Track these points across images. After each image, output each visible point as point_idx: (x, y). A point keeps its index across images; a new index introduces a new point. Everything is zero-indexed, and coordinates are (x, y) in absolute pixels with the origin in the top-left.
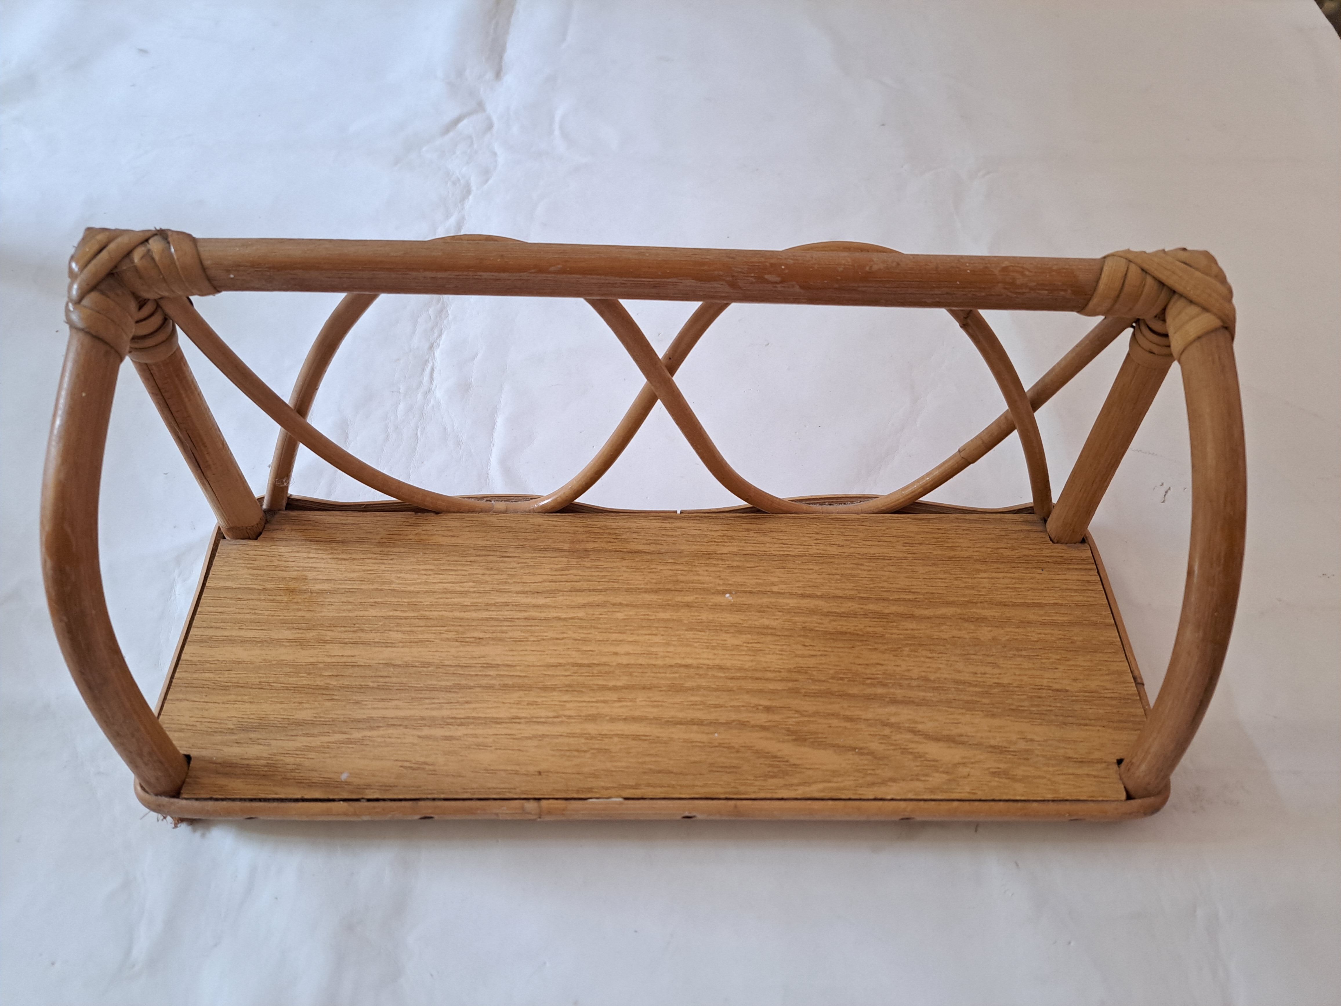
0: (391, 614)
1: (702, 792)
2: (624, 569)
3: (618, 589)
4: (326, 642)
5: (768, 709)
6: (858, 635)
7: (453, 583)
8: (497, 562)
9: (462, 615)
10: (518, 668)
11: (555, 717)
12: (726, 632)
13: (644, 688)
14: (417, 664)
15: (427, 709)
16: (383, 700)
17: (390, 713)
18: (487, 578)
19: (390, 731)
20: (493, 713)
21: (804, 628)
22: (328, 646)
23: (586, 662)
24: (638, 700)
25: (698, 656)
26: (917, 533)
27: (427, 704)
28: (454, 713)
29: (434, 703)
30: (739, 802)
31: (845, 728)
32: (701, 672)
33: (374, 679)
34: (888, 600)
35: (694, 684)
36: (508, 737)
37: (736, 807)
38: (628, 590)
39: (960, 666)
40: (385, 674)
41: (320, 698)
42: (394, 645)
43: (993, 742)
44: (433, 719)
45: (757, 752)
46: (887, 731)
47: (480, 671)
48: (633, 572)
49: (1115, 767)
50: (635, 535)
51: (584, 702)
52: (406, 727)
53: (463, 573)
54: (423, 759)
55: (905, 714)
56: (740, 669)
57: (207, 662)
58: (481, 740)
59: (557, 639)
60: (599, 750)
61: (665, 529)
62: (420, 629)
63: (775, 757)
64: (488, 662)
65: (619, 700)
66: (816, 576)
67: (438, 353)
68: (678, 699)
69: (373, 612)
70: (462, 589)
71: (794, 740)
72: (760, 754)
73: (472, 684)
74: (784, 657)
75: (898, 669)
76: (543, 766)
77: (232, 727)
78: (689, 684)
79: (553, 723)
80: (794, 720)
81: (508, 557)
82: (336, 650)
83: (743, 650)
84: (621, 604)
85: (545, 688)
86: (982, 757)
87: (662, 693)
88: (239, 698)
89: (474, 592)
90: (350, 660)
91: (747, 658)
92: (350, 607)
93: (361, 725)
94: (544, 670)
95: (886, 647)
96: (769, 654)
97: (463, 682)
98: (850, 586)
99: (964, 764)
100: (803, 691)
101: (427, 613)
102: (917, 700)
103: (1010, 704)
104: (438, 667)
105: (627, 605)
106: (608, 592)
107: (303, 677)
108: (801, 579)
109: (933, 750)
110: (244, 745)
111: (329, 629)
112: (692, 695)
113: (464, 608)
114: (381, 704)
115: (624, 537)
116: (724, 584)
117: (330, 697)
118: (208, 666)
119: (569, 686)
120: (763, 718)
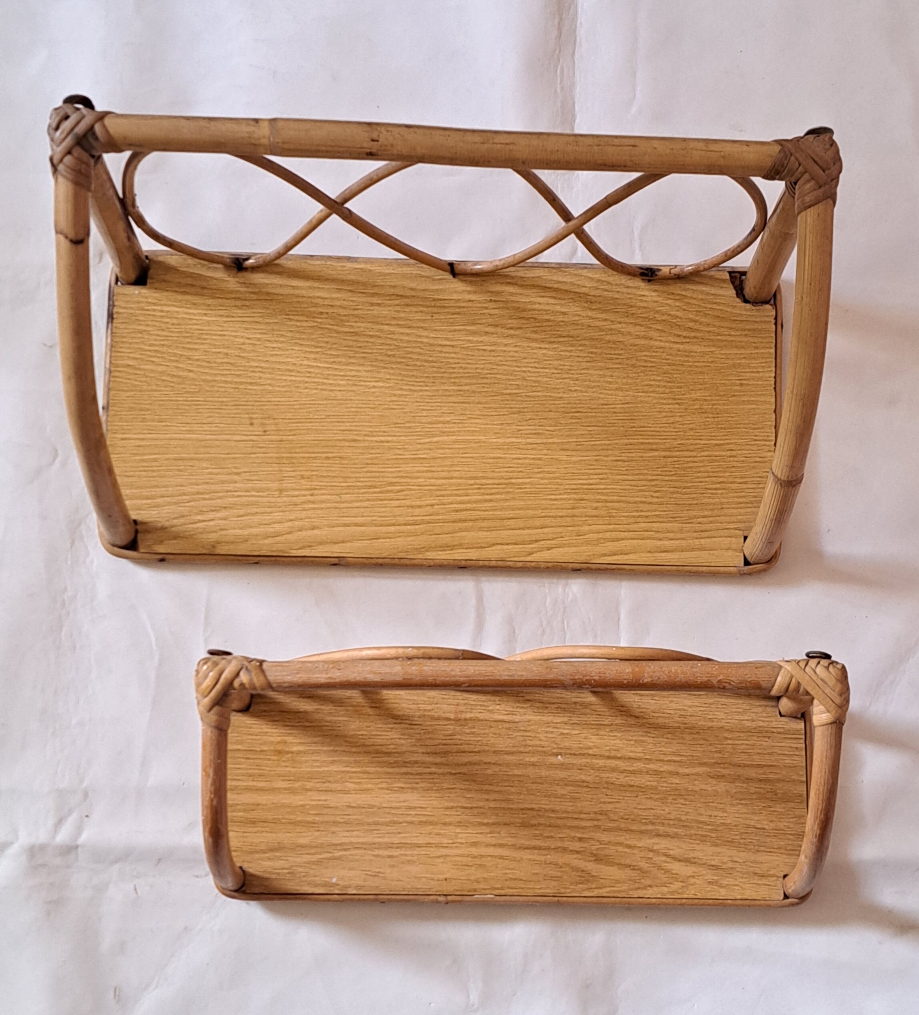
2: (491, 735)
3: (488, 751)
4: (308, 790)
5: (580, 839)
6: (640, 787)
8: (407, 728)
9: (389, 769)
10: (427, 809)
11: (452, 843)
12: (557, 785)
13: (505, 824)
14: (365, 806)
15: (375, 837)
16: (348, 831)
17: (354, 840)
18: (403, 741)
19: (356, 851)
20: (415, 840)
21: (607, 783)
22: (309, 793)
23: (469, 805)
24: (502, 833)
25: (539, 802)
26: (690, 707)
27: (376, 834)
28: (392, 840)
29: (379, 833)
30: (560, 899)
31: (626, 852)
32: (541, 813)
33: (341, 817)
34: (663, 761)
35: (536, 822)
36: (426, 856)
37: (558, 901)
38: (494, 752)
39: (702, 811)
40: (347, 813)
41: (311, 829)
42: (349, 792)
43: (713, 863)
44: (380, 844)
45: (572, 868)
46: (651, 855)
47: (404, 811)
48: (497, 737)
49: (781, 879)
50: (498, 707)
51: (469, 833)
52: (365, 849)
53: (387, 737)
54: (378, 870)
55: (662, 844)
56: (565, 812)
58: (409, 858)
59: (450, 789)
60: (480, 865)
61: (518, 701)
62: (364, 780)
63: (583, 871)
64: (409, 805)
65: (490, 833)
66: (618, 741)
68: (527, 832)
69: (333, 767)
70: (387, 750)
71: (595, 860)
72: (575, 869)
73: (401, 820)
74: (593, 803)
75: (663, 812)
76: (447, 875)
77: (263, 848)
78: (534, 822)
79: (451, 847)
80: (596, 847)
81: (414, 724)
82: (315, 796)
83: (568, 798)
84: (490, 763)
85: (445, 824)
86: (705, 872)
87: (516, 828)
88: (263, 829)
89: (395, 752)
90: (325, 803)
91: (570, 804)
92: (318, 764)
93: (339, 848)
94: (443, 811)
95: (657, 796)
96: (583, 801)
97: (396, 819)
98: (640, 749)
99: (693, 877)
100: (603, 827)
101: (367, 768)
102: (672, 835)
103: (728, 838)
104: (379, 808)
105: (494, 764)
106: (481, 753)
107: (298, 815)
108: (608, 744)
109: (676, 867)
111: (308, 780)
112: (535, 830)
114: (347, 834)
115: (491, 708)
116: (557, 748)
117: (316, 829)
118: (239, 807)
119: (460, 822)
120: (577, 846)
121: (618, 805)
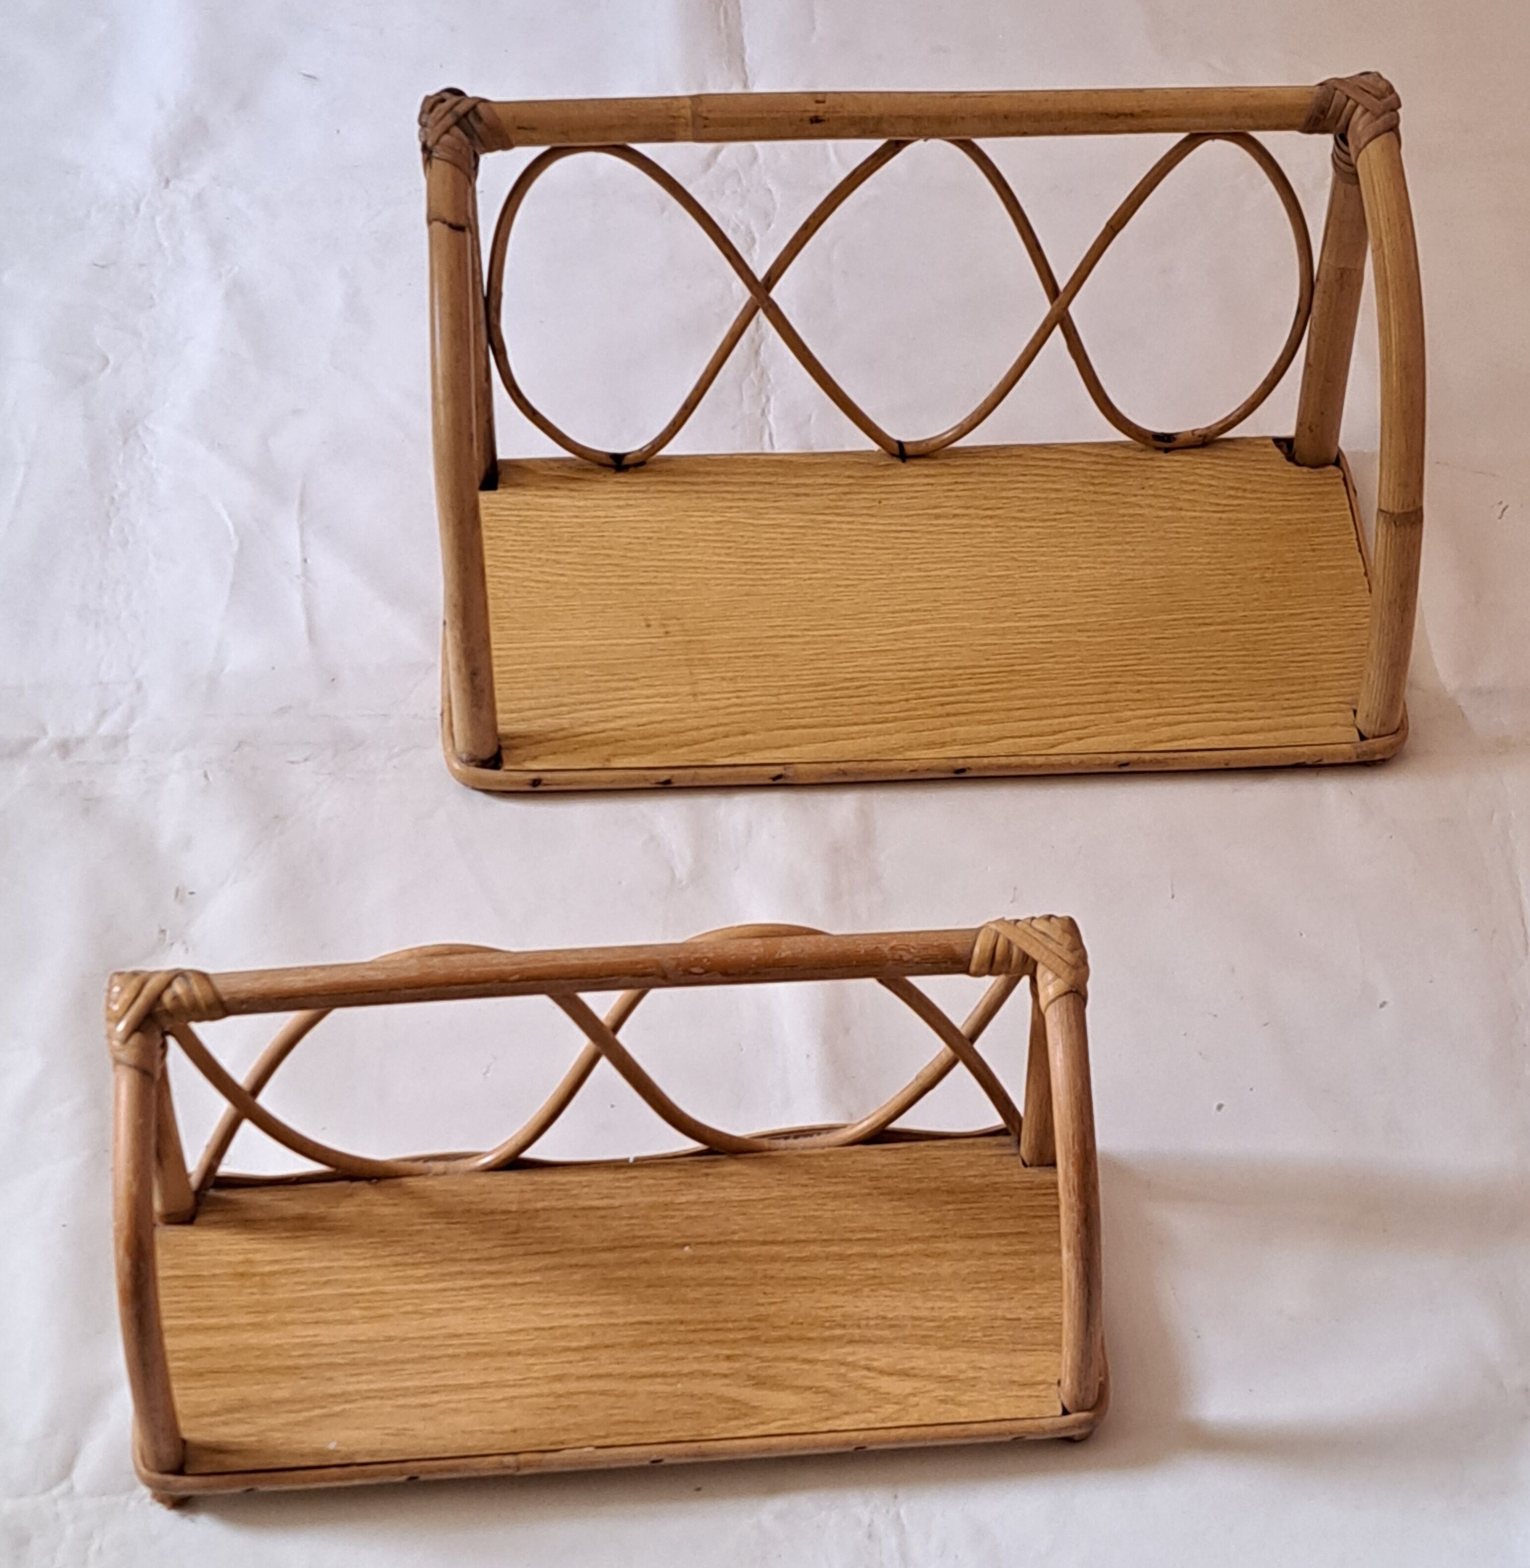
1: (669, 1436)
2: (577, 1228)
3: (574, 1250)
5: (728, 1358)
6: (818, 1279)
10: (482, 1336)
11: (522, 1380)
12: (687, 1286)
13: (607, 1346)
14: (380, 1339)
15: (398, 1380)
16: (353, 1375)
17: (363, 1387)
19: (368, 1402)
20: (462, 1380)
21: (765, 1277)
23: (547, 1325)
24: (602, 1359)
25: (658, 1312)
27: (398, 1376)
28: (425, 1382)
29: (403, 1375)
31: (804, 1370)
32: (662, 1327)
33: (342, 1356)
34: (852, 1240)
35: (656, 1340)
36: (481, 1401)
40: (352, 1350)
41: (294, 1377)
42: (354, 1322)
43: (944, 1373)
44: (406, 1389)
45: (718, 1398)
46: (843, 1370)
47: (442, 1341)
49: (1055, 1387)
51: (550, 1363)
52: (382, 1398)
54: (401, 1426)
55: (861, 1353)
56: (701, 1322)
58: (454, 1405)
60: (569, 1407)
61: (618, 1180)
62: (378, 1304)
63: (736, 1401)
64: (450, 1332)
65: (584, 1360)
66: (777, 1221)
68: (642, 1354)
71: (754, 1385)
72: (721, 1399)
73: (438, 1354)
74: (745, 1306)
75: (856, 1310)
76: (516, 1425)
77: (215, 1409)
78: (652, 1340)
79: (521, 1385)
80: (755, 1366)
83: (704, 1303)
84: (577, 1265)
85: (510, 1354)
86: (932, 1387)
87: (625, 1350)
88: (216, 1383)
90: (314, 1339)
91: (708, 1310)
93: (339, 1399)
94: (507, 1336)
95: (846, 1289)
96: (730, 1304)
97: (430, 1353)
98: (813, 1228)
99: (914, 1394)
100: (763, 1338)
102: (873, 1339)
103: (963, 1336)
104: (402, 1340)
105: (583, 1266)
106: (563, 1253)
107: (273, 1359)
109: (886, 1384)
112: (655, 1350)
114: (354, 1379)
116: (683, 1237)
117: (302, 1376)
119: (533, 1349)
120: (724, 1367)
121: (784, 1306)
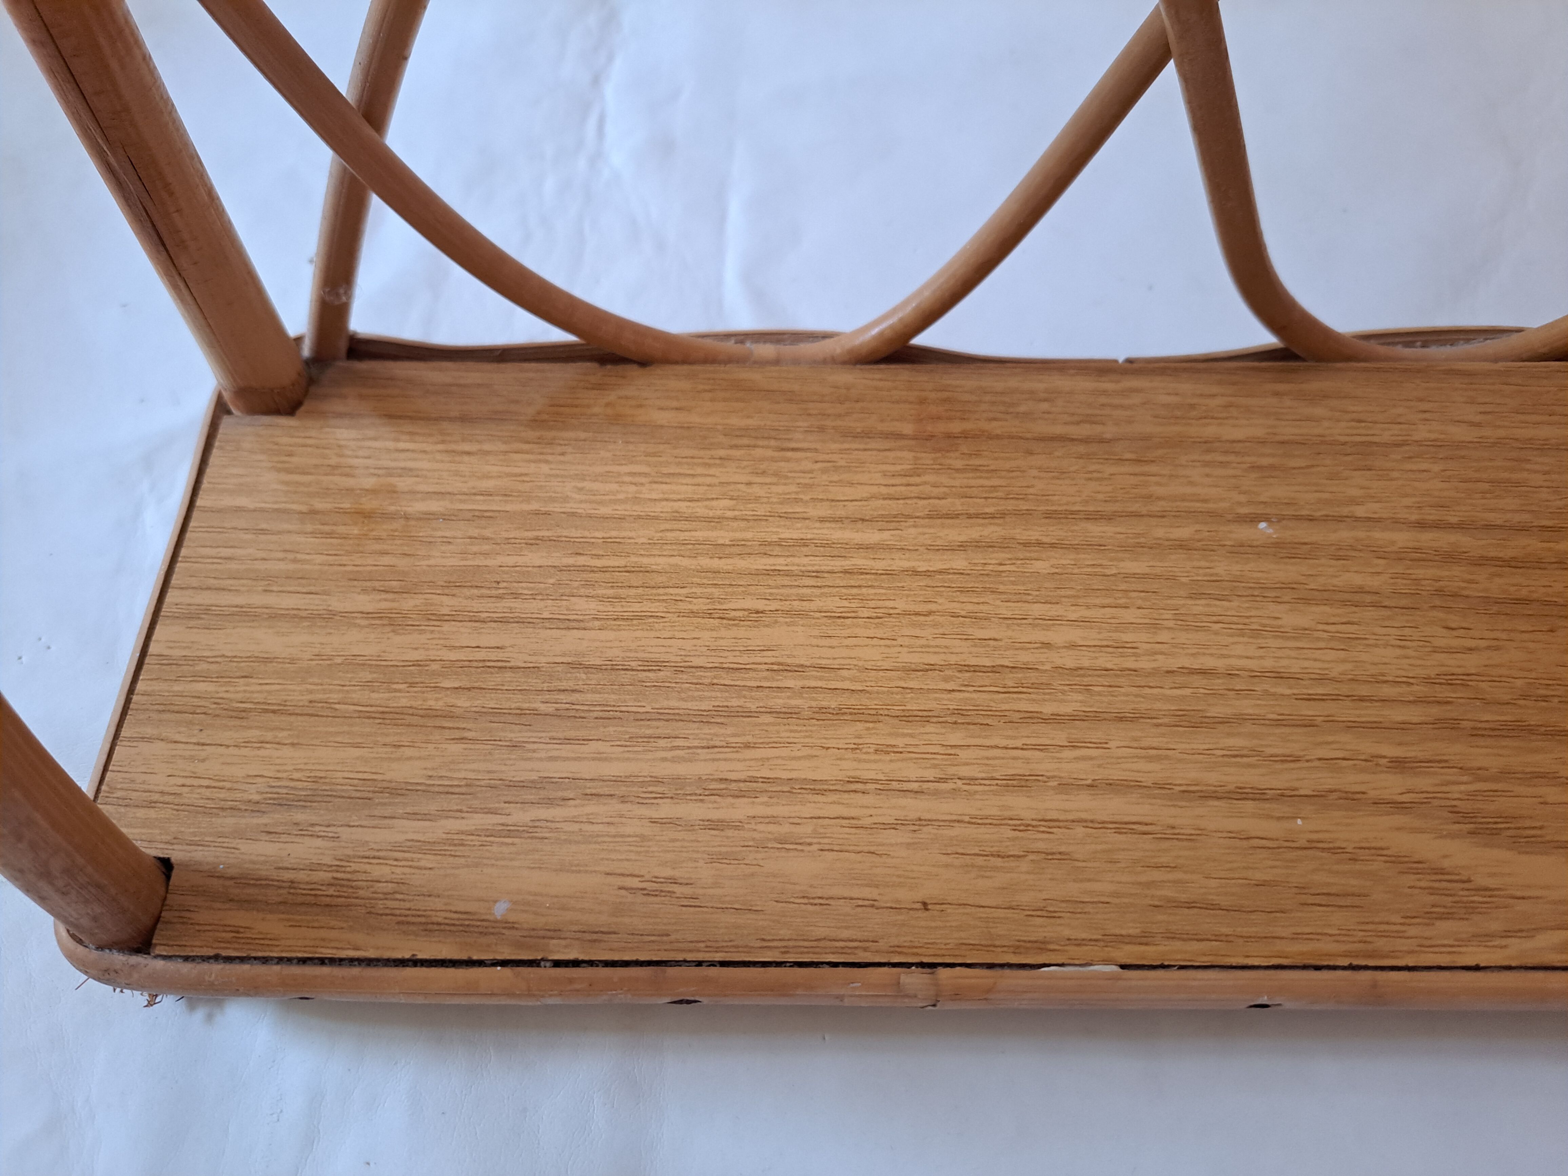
0: (571, 561)
1: (1297, 950)
2: (1035, 472)
3: (1029, 513)
4: (442, 619)
5: (1399, 765)
6: (1556, 604)
7: (691, 500)
8: (773, 459)
9: (716, 563)
10: (844, 673)
11: (939, 780)
12: (1277, 601)
13: (1120, 719)
14: (633, 664)
15: (664, 759)
16: (568, 740)
17: (587, 769)
18: (756, 490)
19: (592, 808)
20: (805, 771)
21: (1440, 592)
22: (446, 627)
23: (988, 662)
24: (1112, 744)
25: (1225, 652)
27: (664, 749)
28: (724, 769)
29: (678, 748)
30: (1380, 976)
32: (1239, 685)
33: (547, 697)
35: (1229, 711)
36: (845, 822)
37: (1375, 985)
38: (1049, 515)
40: (570, 685)
41: (436, 736)
42: (582, 625)
44: (678, 781)
45: (1398, 861)
47: (765, 678)
48: (1053, 478)
50: (1045, 406)
51: (997, 747)
52: (623, 799)
53: (708, 480)
54: (667, 872)
56: (1322, 679)
57: (201, 659)
58: (786, 829)
59: (917, 614)
60: (1049, 855)
61: (1104, 393)
62: (632, 592)
63: (1441, 871)
64: (780, 660)
65: (1073, 745)
66: (1438, 484)
67: (609, 90)
68: (1200, 743)
69: (534, 558)
70: (711, 514)
71: (1471, 833)
73: (753, 707)
74: (1410, 652)
76: (929, 890)
77: (256, 797)
78: (1217, 710)
79: (936, 793)
80: (1463, 788)
81: (793, 450)
82: (464, 634)
83: (1318, 639)
84: (1039, 543)
85: (907, 718)
87: (1162, 730)
88: (269, 736)
89: (735, 519)
90: (493, 656)
91: (1332, 655)
92: (486, 548)
93: (528, 796)
94: (901, 679)
96: (1376, 646)
97: (734, 702)
98: (1515, 504)
100: (1467, 725)
101: (645, 561)
104: (679, 670)
105: (1053, 546)
106: (1008, 519)
107: (400, 691)
108: (1409, 491)
110: (284, 838)
111: (447, 591)
112: (1230, 735)
113: (719, 550)
114: (566, 750)
115: (1022, 408)
116: (1250, 503)
117: (457, 734)
118: (203, 666)
119: (958, 712)
120: (1394, 785)
121: (1497, 658)
